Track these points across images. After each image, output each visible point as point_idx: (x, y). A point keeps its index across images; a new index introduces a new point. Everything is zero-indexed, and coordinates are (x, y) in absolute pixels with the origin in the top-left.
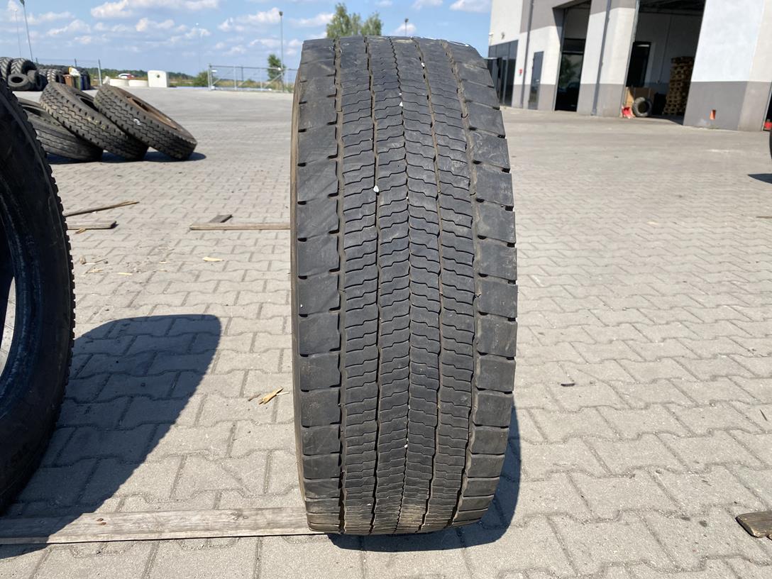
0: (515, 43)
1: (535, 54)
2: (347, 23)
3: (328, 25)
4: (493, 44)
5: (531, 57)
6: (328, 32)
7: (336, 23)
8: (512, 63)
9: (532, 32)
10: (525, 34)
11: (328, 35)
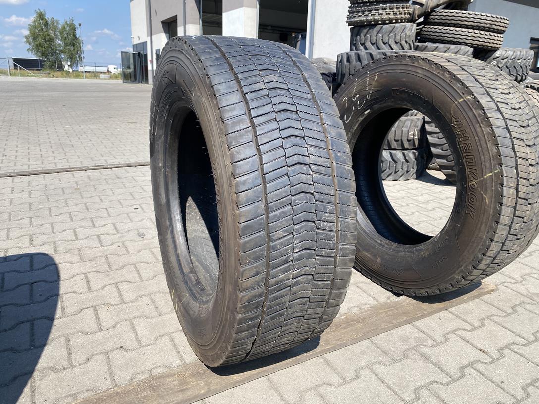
0: (146, 42)
1: (156, 50)
2: (46, 24)
3: (29, 25)
4: (135, 43)
5: (154, 52)
6: (30, 30)
7: (37, 24)
8: (146, 56)
9: (153, 36)
10: (149, 37)
11: (30, 32)
